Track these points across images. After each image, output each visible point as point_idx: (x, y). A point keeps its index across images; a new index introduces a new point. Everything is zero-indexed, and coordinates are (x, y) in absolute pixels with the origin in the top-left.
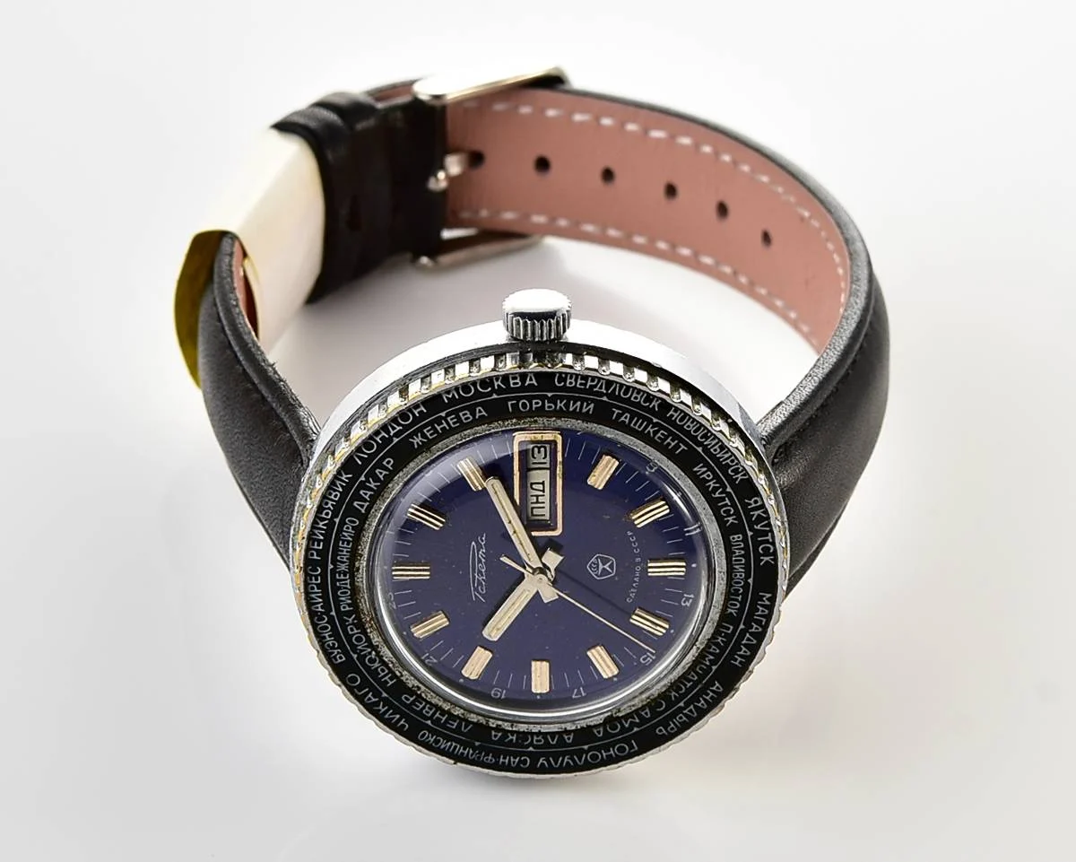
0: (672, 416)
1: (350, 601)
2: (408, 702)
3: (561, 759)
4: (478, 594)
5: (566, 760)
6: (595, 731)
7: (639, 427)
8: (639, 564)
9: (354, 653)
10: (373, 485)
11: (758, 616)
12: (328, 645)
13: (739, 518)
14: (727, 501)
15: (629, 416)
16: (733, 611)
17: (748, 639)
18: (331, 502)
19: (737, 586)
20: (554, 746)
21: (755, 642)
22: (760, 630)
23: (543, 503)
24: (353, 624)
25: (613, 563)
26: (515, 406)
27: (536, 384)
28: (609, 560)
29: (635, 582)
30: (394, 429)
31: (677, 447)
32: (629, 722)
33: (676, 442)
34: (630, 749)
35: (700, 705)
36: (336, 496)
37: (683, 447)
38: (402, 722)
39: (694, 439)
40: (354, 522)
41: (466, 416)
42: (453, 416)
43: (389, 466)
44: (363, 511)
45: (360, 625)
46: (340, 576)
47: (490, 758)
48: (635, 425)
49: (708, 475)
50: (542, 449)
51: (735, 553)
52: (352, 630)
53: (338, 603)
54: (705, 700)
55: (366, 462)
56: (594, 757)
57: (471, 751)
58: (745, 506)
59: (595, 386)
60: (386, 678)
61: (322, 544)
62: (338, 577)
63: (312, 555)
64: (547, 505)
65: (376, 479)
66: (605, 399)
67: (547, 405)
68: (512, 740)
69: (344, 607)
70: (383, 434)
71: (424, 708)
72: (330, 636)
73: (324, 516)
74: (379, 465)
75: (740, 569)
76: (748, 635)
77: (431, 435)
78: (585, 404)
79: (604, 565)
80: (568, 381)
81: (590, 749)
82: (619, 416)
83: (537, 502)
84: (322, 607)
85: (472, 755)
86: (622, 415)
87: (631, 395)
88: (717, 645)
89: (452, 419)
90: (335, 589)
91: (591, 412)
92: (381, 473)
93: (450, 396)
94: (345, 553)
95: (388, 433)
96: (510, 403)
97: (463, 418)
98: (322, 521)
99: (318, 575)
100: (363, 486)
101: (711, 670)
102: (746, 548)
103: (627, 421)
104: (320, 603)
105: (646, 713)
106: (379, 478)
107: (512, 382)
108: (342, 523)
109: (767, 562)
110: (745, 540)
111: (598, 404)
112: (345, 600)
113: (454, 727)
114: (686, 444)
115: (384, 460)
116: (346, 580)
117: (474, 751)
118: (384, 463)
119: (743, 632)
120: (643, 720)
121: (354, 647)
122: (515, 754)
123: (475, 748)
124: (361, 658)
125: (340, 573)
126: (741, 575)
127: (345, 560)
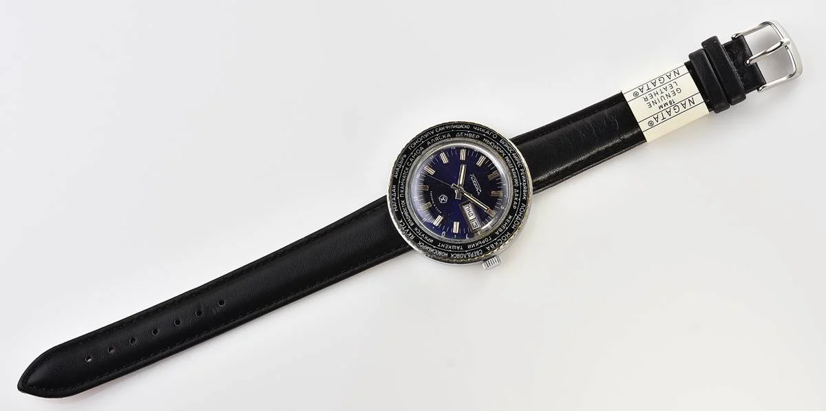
0: (446, 254)
1: (506, 160)
2: (477, 135)
3: (428, 135)
4: (473, 177)
5: (426, 135)
6: (423, 148)
8: (434, 204)
10: (516, 199)
11: (395, 203)
12: (506, 144)
13: (414, 231)
14: (420, 234)
15: (458, 249)
16: (402, 201)
19: (405, 209)
20: (432, 139)
21: (392, 195)
22: (393, 199)
24: (502, 154)
25: (441, 201)
26: (489, 238)
27: (486, 247)
30: (518, 218)
32: (415, 155)
34: (410, 146)
35: (398, 168)
36: (524, 191)
37: (439, 245)
38: (476, 128)
39: (437, 250)
41: (501, 230)
42: (504, 228)
43: (514, 206)
44: (515, 189)
45: (500, 154)
47: (447, 127)
48: (455, 247)
49: (428, 240)
51: (410, 219)
52: (502, 152)
53: (510, 158)
54: (397, 171)
55: (521, 205)
56: (419, 140)
58: (414, 235)
59: (471, 254)
60: (486, 140)
61: (522, 175)
62: (513, 166)
63: (523, 170)
64: (466, 210)
65: (516, 201)
66: (466, 251)
67: (481, 243)
68: (444, 136)
69: (507, 158)
72: (507, 147)
74: (517, 205)
77: (507, 220)
78: (471, 247)
79: (443, 200)
80: (478, 252)
81: (421, 142)
82: (460, 248)
83: (469, 210)
85: (452, 125)
90: (512, 162)
91: (468, 245)
92: (515, 203)
93: (507, 234)
94: (514, 174)
95: (519, 216)
96: (491, 239)
98: (525, 182)
99: (519, 165)
100: (518, 197)
101: (400, 181)
102: (408, 222)
104: (514, 156)
105: (411, 160)
107: (493, 246)
108: (519, 184)
109: (400, 221)
110: (409, 225)
112: (508, 160)
115: (516, 207)
116: (510, 166)
117: (452, 127)
119: (397, 196)
120: (411, 157)
121: (499, 146)
122: (441, 131)
123: (453, 129)
124: (496, 144)
125: (513, 168)
126: (405, 213)
127: (513, 172)
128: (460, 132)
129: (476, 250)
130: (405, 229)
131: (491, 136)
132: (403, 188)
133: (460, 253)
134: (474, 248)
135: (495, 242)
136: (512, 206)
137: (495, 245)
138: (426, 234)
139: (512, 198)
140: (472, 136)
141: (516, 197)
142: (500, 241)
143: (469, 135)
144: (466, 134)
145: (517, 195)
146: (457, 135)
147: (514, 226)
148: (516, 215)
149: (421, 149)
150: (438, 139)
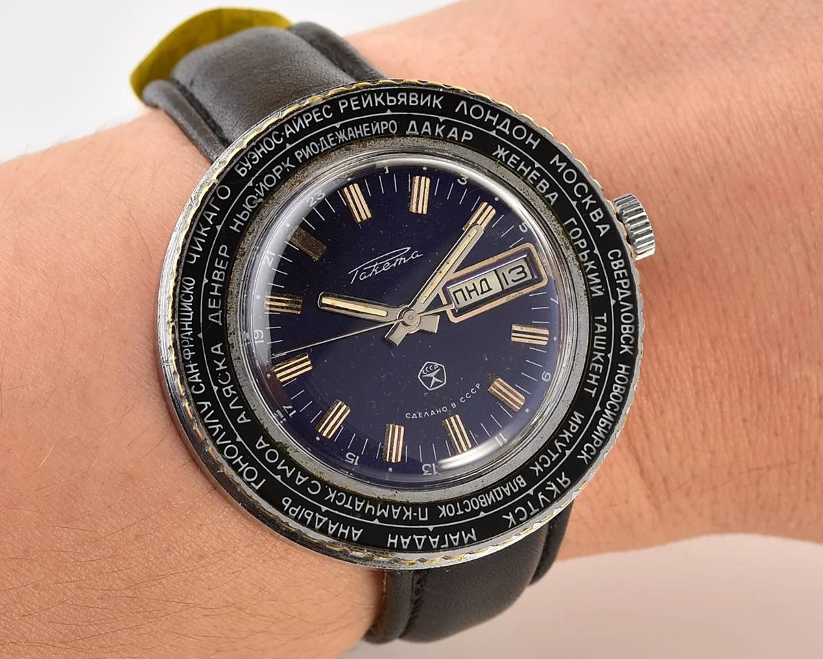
0: (621, 369)
1: (308, 157)
2: (220, 253)
3: (217, 421)
4: (357, 274)
5: (217, 426)
6: (261, 440)
7: (597, 345)
8: (450, 408)
9: (253, 182)
10: (439, 130)
11: (448, 537)
12: (252, 155)
13: (542, 475)
14: (555, 457)
15: (605, 330)
16: (444, 512)
17: (420, 540)
18: (405, 100)
19: (471, 504)
20: (227, 408)
21: (420, 547)
22: (435, 546)
23: (471, 298)
24: (285, 169)
25: (441, 383)
26: (572, 225)
27: (601, 235)
28: (442, 379)
29: (430, 413)
30: (505, 127)
31: (592, 387)
32: (284, 467)
33: (597, 384)
34: (253, 482)
35: (330, 526)
36: (413, 102)
37: (594, 392)
38: (195, 256)
39: (606, 399)
40: (393, 129)
41: (544, 185)
42: (539, 175)
43: (464, 138)
44: (407, 133)
45: (285, 176)
46: (331, 137)
47: (190, 354)
48: (598, 340)
49: (575, 428)
50: (523, 275)
51: (505, 487)
52: (278, 170)
53: (302, 146)
54: (338, 529)
55: (461, 115)
57: (189, 333)
58: (558, 474)
59: (622, 288)
60: (238, 222)
61: (359, 108)
62: (328, 136)
63: (343, 104)
64: (470, 302)
65: (446, 132)
66: (613, 302)
67: (585, 253)
68: (218, 366)
69: (299, 154)
70: (495, 120)
71: (219, 270)
72: (263, 153)
73: (389, 98)
74: (461, 129)
75: (490, 498)
76: (425, 536)
77: (512, 163)
78: (600, 287)
79: (435, 376)
80: (617, 262)
81: (239, 444)
82: (601, 322)
83: (469, 292)
84: (291, 134)
85: (187, 336)
86: (604, 324)
87: (627, 324)
88: (402, 513)
89: (535, 175)
90: (316, 138)
91: (593, 295)
92: (454, 133)
93: (558, 164)
94: (357, 133)
95: (498, 123)
96: (573, 219)
97: (541, 184)
98: (382, 99)
99: (324, 117)
100: (434, 122)
101: (373, 520)
102: (514, 495)
103: (599, 331)
104: (294, 129)
105: (300, 480)
106: (448, 134)
107: (595, 212)
108: (388, 118)
109: (508, 520)
110: (522, 490)
111: (605, 298)
112: (308, 152)
113: (210, 306)
114: (598, 394)
115: (469, 131)
116: (329, 144)
117: (191, 336)
118: (466, 132)
119: (426, 532)
120: (291, 481)
121: (260, 179)
122: (203, 376)
123: (194, 335)
124: (251, 191)
125: (334, 136)
126: (484, 503)
127: (350, 136)
128: (208, 311)
129: (611, 271)
130: (537, 505)
132: (396, 512)
133: (618, 323)
134: (601, 276)
135: (581, 206)
136: (467, 144)
137: (593, 207)
138: (556, 435)
139: (438, 145)
140: (223, 270)
141: (433, 130)
142: (581, 190)
143: (218, 279)
144: (216, 290)
145: (427, 128)
146: (218, 320)
147: (532, 141)
148: (495, 131)
149: (265, 445)
150: (229, 388)
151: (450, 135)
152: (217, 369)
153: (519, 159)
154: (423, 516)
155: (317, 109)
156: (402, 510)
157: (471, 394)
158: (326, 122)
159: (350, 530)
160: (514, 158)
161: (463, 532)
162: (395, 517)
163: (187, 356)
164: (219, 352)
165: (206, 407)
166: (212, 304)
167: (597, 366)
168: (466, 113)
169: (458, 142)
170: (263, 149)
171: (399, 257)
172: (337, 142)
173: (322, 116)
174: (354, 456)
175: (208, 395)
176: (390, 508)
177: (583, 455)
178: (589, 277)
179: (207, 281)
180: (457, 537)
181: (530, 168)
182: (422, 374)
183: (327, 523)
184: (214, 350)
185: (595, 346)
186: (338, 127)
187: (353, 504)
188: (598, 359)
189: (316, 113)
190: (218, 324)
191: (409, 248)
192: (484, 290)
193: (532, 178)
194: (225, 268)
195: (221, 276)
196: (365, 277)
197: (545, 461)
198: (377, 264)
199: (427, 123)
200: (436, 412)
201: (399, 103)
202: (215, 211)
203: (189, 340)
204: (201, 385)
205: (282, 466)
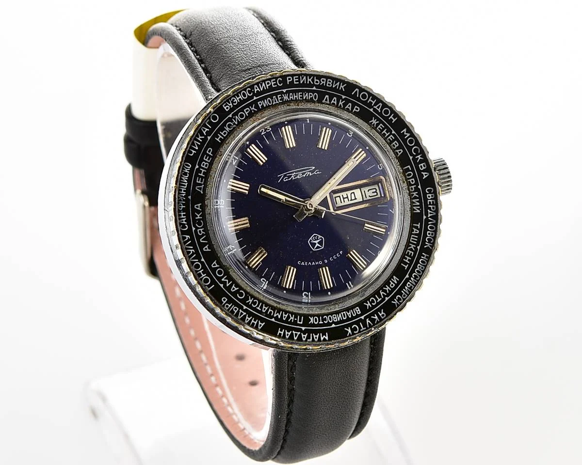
0: (424, 256)
1: (265, 106)
2: (207, 152)
3: (192, 247)
4: (282, 177)
5: (191, 251)
6: (215, 262)
7: (412, 240)
8: (323, 262)
9: (232, 115)
10: (341, 103)
11: (313, 336)
12: (234, 100)
13: (370, 309)
14: (379, 300)
15: (418, 232)
16: (312, 321)
17: (296, 334)
18: (325, 83)
19: (328, 319)
20: (199, 241)
21: (295, 338)
22: (304, 339)
23: (344, 202)
24: (251, 111)
25: (320, 248)
26: (408, 170)
27: (424, 178)
28: (322, 245)
29: (312, 264)
30: (378, 107)
31: (406, 263)
32: (225, 280)
33: (409, 262)
34: (207, 286)
35: (247, 318)
36: (329, 84)
37: (406, 267)
38: (193, 152)
39: (412, 271)
40: (315, 98)
41: (396, 144)
42: (394, 138)
43: (354, 110)
44: (323, 102)
45: (251, 115)
46: (280, 97)
47: (182, 207)
48: (413, 237)
49: (392, 285)
50: (376, 194)
51: (348, 312)
52: (247, 111)
53: (263, 99)
54: (251, 320)
55: (354, 97)
57: (183, 195)
58: (379, 310)
59: (431, 210)
60: (220, 137)
61: (298, 83)
62: (278, 96)
63: (290, 79)
64: (343, 204)
65: (345, 105)
66: (425, 217)
67: (413, 187)
68: (197, 217)
69: (260, 104)
70: (374, 103)
71: (206, 162)
72: (240, 99)
73: (315, 80)
74: (354, 104)
76: (299, 333)
77: (379, 128)
78: (419, 207)
79: (318, 243)
80: (430, 195)
81: (202, 263)
82: (417, 228)
83: (344, 198)
84: (257, 91)
85: (182, 196)
87: (429, 231)
89: (391, 137)
90: (271, 96)
91: (414, 212)
92: (349, 106)
93: (405, 134)
94: (295, 97)
95: (375, 105)
96: (409, 166)
97: (394, 143)
98: (312, 80)
100: (339, 98)
101: (271, 318)
102: (353, 318)
103: (414, 232)
104: (260, 89)
105: (234, 289)
106: (346, 106)
107: (422, 165)
108: (313, 92)
109: (348, 332)
110: (358, 316)
111: (421, 214)
112: (266, 103)
113: (197, 182)
114: (408, 268)
115: (358, 106)
116: (278, 101)
117: (184, 197)
118: (356, 107)
119: (300, 330)
120: (229, 289)
121: (236, 114)
122: (188, 221)
123: (186, 196)
124: (230, 120)
125: (282, 96)
126: (335, 319)
127: (290, 98)
128: (196, 184)
129: (426, 199)
130: (365, 325)
131: (214, 125)
132: (285, 316)
133: (426, 230)
134: (420, 202)
136: (355, 114)
137: (421, 162)
138: (381, 288)
139: (340, 111)
140: (208, 162)
141: (338, 102)
142: (416, 150)
143: (204, 167)
144: (202, 173)
145: (334, 101)
146: (201, 190)
147: (393, 118)
148: (372, 109)
149: (217, 266)
150: (201, 230)
151: (347, 107)
152: (196, 218)
153: (383, 127)
154: (300, 321)
155: (274, 80)
156: (289, 316)
157: (336, 256)
158: (278, 88)
159: (258, 323)
160: (381, 126)
161: (321, 334)
162: (284, 319)
163: (181, 208)
164: (199, 209)
165: (187, 239)
166: (199, 181)
167: (410, 252)
168: (358, 96)
169: (351, 112)
170: (240, 97)
171: (308, 172)
172: (283, 100)
173: (276, 84)
174: (265, 281)
175: (189, 232)
176: (282, 314)
177: (395, 301)
178: (414, 201)
179: (198, 167)
180: (318, 336)
181: (389, 133)
182: (311, 240)
183: (245, 316)
184: (196, 207)
185: (411, 241)
186: (285, 92)
187: (261, 307)
188: (412, 248)
189: (273, 82)
190: (200, 192)
191: (314, 168)
192: (352, 199)
193: (389, 139)
194: (209, 161)
195: (206, 166)
196: (287, 180)
197: (373, 301)
198: (294, 173)
199: (335, 98)
200: (315, 263)
201: (321, 84)
202: (208, 128)
203: (183, 199)
204: (186, 225)
205: (225, 279)
